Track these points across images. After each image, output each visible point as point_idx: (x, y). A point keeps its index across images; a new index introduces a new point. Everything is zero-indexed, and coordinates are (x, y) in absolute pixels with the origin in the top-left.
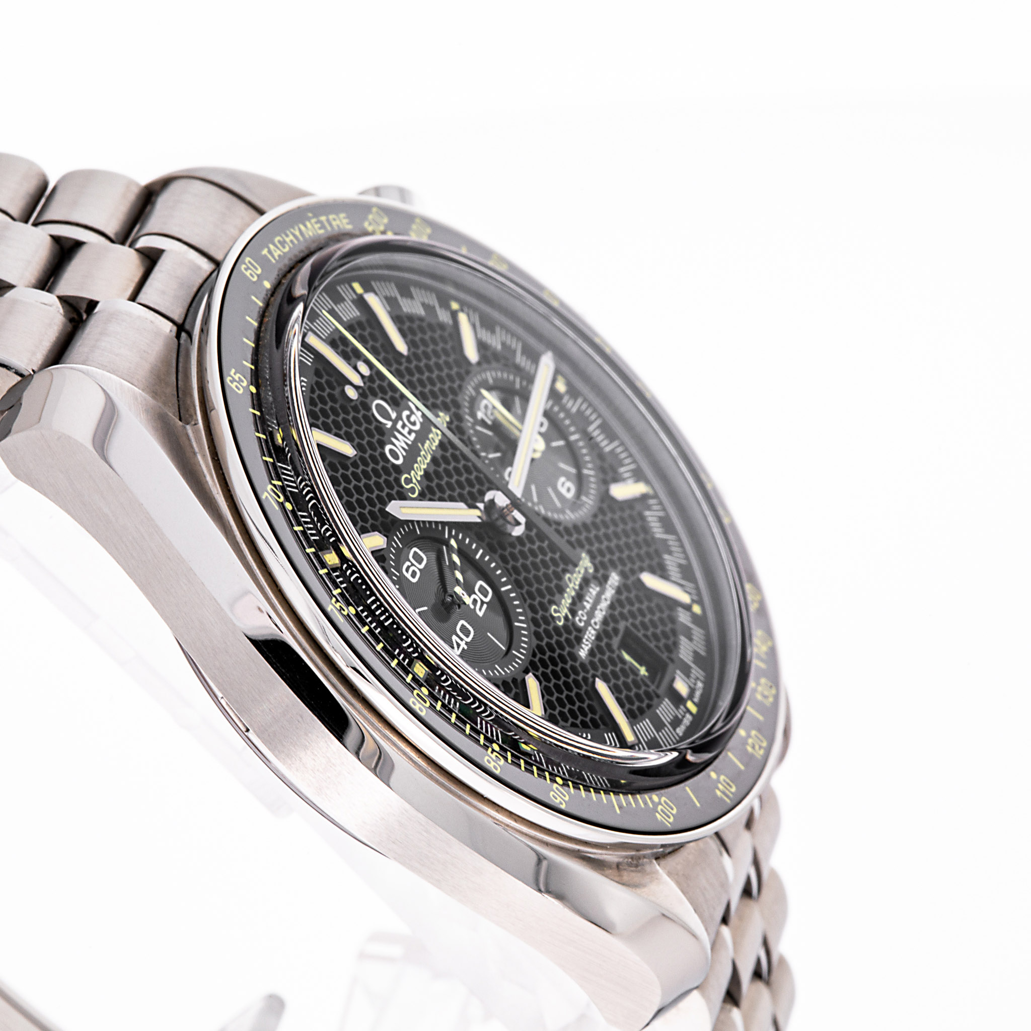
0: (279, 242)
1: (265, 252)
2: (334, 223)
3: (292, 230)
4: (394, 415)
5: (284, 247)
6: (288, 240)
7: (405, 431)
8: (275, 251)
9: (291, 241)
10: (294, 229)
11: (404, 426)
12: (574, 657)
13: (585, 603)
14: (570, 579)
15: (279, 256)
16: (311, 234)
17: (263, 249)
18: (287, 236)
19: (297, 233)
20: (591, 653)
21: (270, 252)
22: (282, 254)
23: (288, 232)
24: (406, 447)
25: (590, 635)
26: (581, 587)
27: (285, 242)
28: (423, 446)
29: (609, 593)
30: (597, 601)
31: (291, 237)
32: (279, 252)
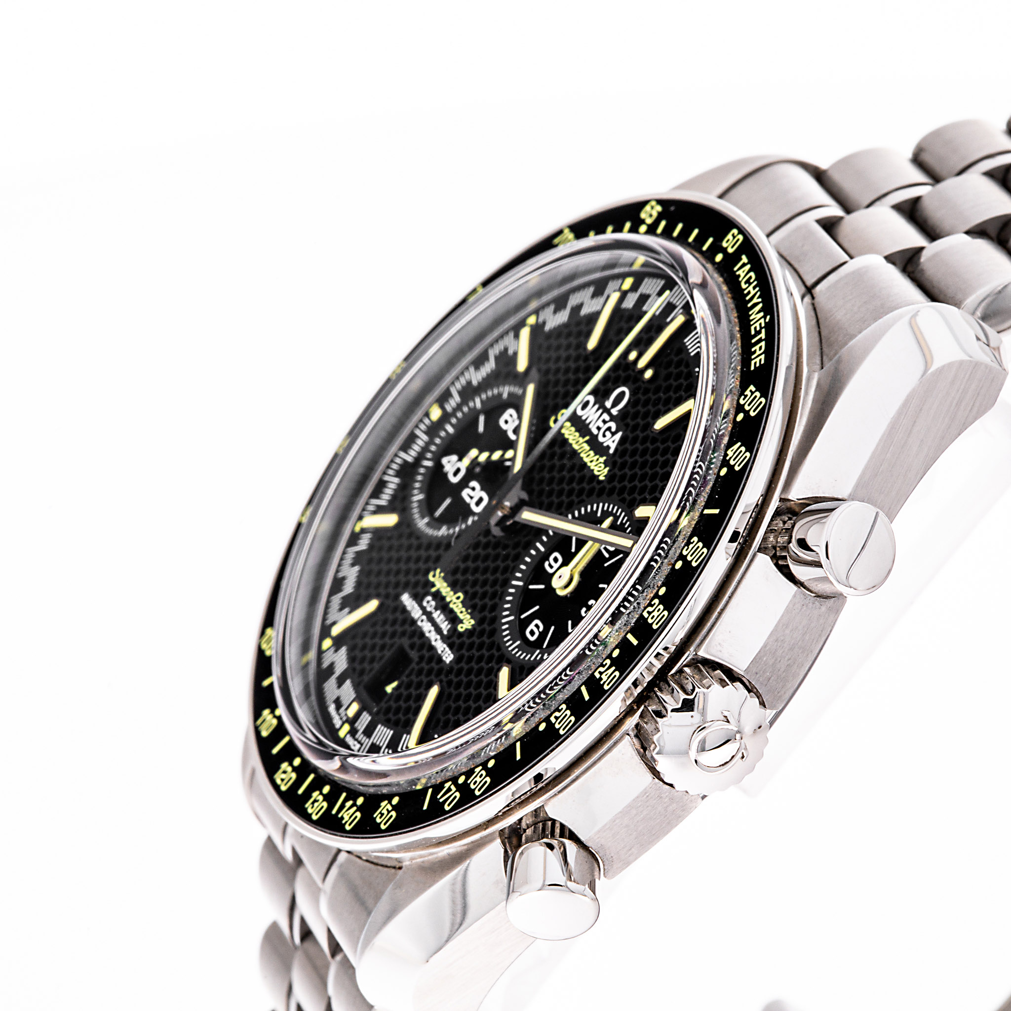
0: (750, 277)
1: (744, 259)
2: (757, 347)
3: (759, 293)
4: (614, 412)
5: (746, 283)
6: (751, 288)
7: (600, 423)
8: (744, 272)
9: (749, 293)
10: (758, 298)
11: (604, 422)
12: (406, 587)
13: (438, 612)
14: (458, 598)
15: (739, 276)
16: (751, 318)
17: (748, 257)
18: (754, 288)
19: (755, 300)
20: (404, 610)
21: (744, 265)
22: (740, 279)
23: (757, 289)
24: (588, 422)
25: (416, 613)
26: (452, 611)
27: (750, 284)
28: (586, 442)
29: (440, 646)
30: (438, 630)
31: (753, 292)
32: (742, 275)
